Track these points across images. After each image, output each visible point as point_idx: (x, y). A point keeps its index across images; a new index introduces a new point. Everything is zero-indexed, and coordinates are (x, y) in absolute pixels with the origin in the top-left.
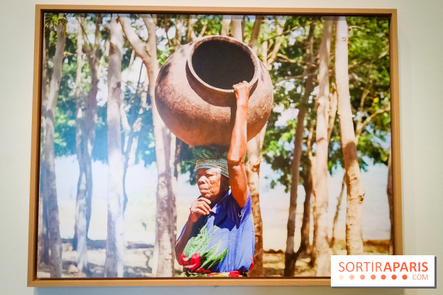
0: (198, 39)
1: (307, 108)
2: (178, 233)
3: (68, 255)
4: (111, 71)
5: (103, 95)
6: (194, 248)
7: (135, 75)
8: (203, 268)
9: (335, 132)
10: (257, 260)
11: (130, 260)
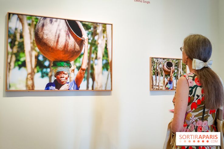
0: (167, 62)
1: (178, 70)
2: (165, 84)
3: (155, 87)
4: (158, 65)
5: (158, 68)
6: (167, 87)
7: (161, 66)
8: (168, 89)
9: (180, 73)
10: (173, 88)
11: (161, 88)
